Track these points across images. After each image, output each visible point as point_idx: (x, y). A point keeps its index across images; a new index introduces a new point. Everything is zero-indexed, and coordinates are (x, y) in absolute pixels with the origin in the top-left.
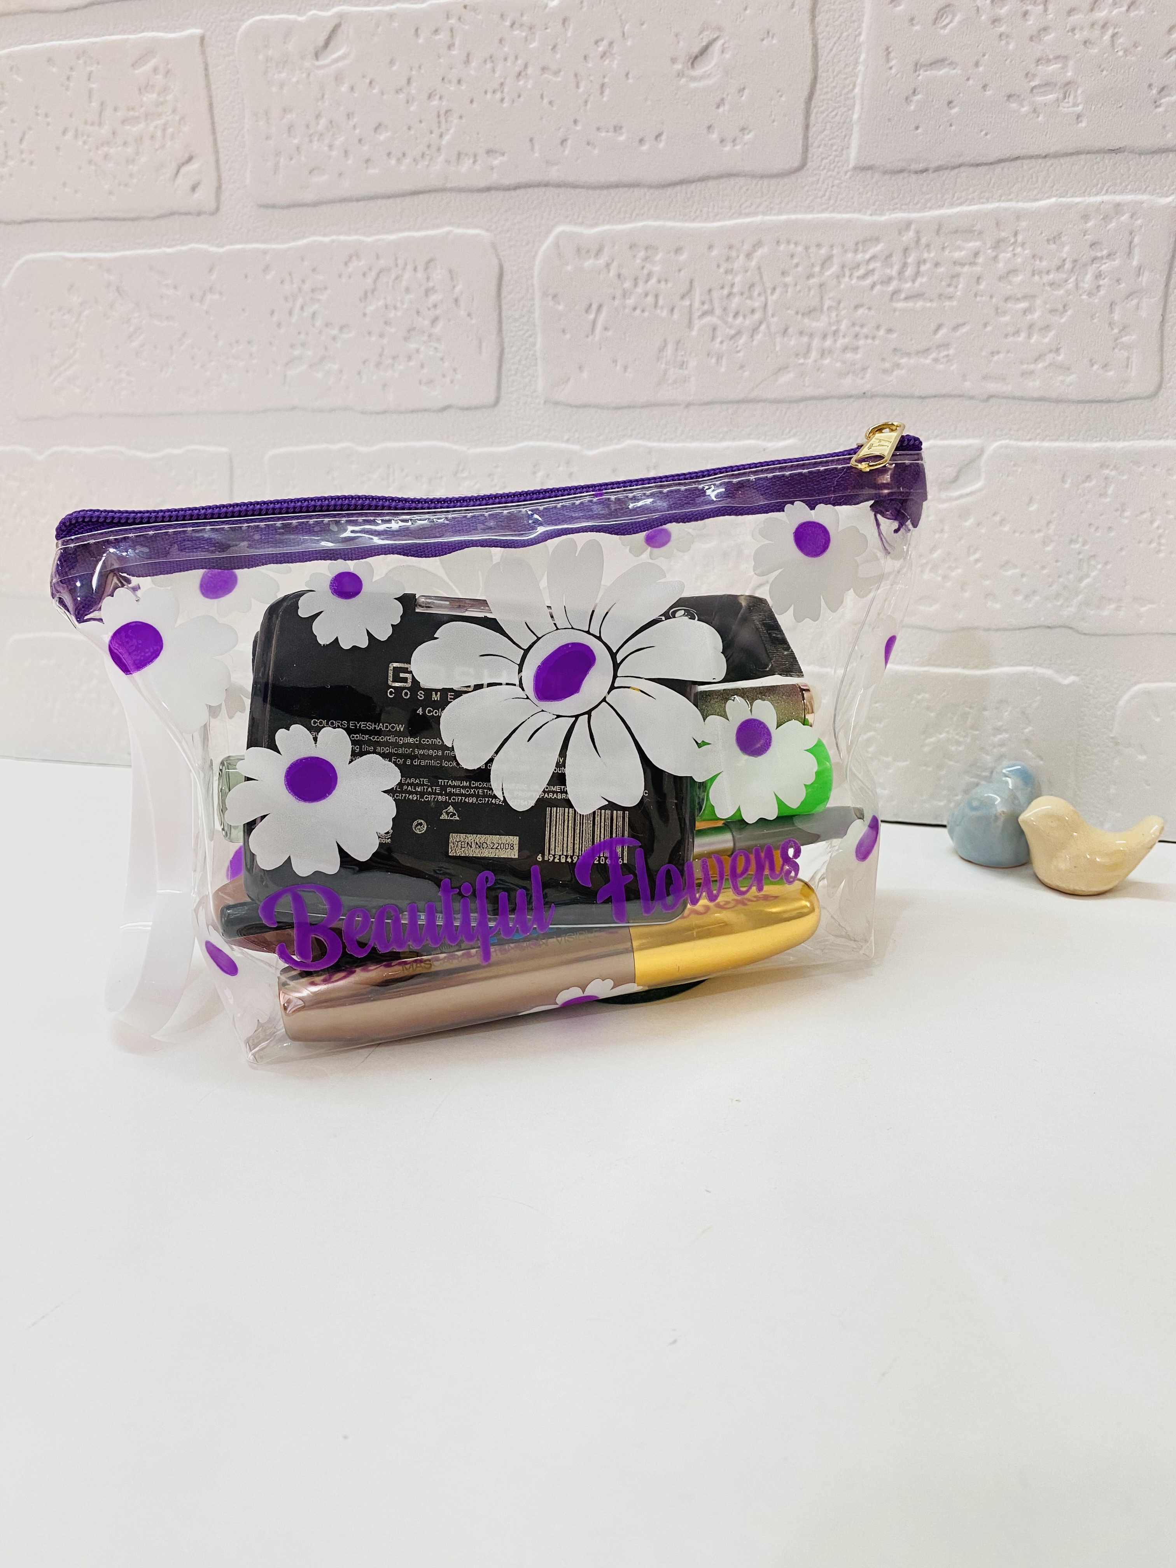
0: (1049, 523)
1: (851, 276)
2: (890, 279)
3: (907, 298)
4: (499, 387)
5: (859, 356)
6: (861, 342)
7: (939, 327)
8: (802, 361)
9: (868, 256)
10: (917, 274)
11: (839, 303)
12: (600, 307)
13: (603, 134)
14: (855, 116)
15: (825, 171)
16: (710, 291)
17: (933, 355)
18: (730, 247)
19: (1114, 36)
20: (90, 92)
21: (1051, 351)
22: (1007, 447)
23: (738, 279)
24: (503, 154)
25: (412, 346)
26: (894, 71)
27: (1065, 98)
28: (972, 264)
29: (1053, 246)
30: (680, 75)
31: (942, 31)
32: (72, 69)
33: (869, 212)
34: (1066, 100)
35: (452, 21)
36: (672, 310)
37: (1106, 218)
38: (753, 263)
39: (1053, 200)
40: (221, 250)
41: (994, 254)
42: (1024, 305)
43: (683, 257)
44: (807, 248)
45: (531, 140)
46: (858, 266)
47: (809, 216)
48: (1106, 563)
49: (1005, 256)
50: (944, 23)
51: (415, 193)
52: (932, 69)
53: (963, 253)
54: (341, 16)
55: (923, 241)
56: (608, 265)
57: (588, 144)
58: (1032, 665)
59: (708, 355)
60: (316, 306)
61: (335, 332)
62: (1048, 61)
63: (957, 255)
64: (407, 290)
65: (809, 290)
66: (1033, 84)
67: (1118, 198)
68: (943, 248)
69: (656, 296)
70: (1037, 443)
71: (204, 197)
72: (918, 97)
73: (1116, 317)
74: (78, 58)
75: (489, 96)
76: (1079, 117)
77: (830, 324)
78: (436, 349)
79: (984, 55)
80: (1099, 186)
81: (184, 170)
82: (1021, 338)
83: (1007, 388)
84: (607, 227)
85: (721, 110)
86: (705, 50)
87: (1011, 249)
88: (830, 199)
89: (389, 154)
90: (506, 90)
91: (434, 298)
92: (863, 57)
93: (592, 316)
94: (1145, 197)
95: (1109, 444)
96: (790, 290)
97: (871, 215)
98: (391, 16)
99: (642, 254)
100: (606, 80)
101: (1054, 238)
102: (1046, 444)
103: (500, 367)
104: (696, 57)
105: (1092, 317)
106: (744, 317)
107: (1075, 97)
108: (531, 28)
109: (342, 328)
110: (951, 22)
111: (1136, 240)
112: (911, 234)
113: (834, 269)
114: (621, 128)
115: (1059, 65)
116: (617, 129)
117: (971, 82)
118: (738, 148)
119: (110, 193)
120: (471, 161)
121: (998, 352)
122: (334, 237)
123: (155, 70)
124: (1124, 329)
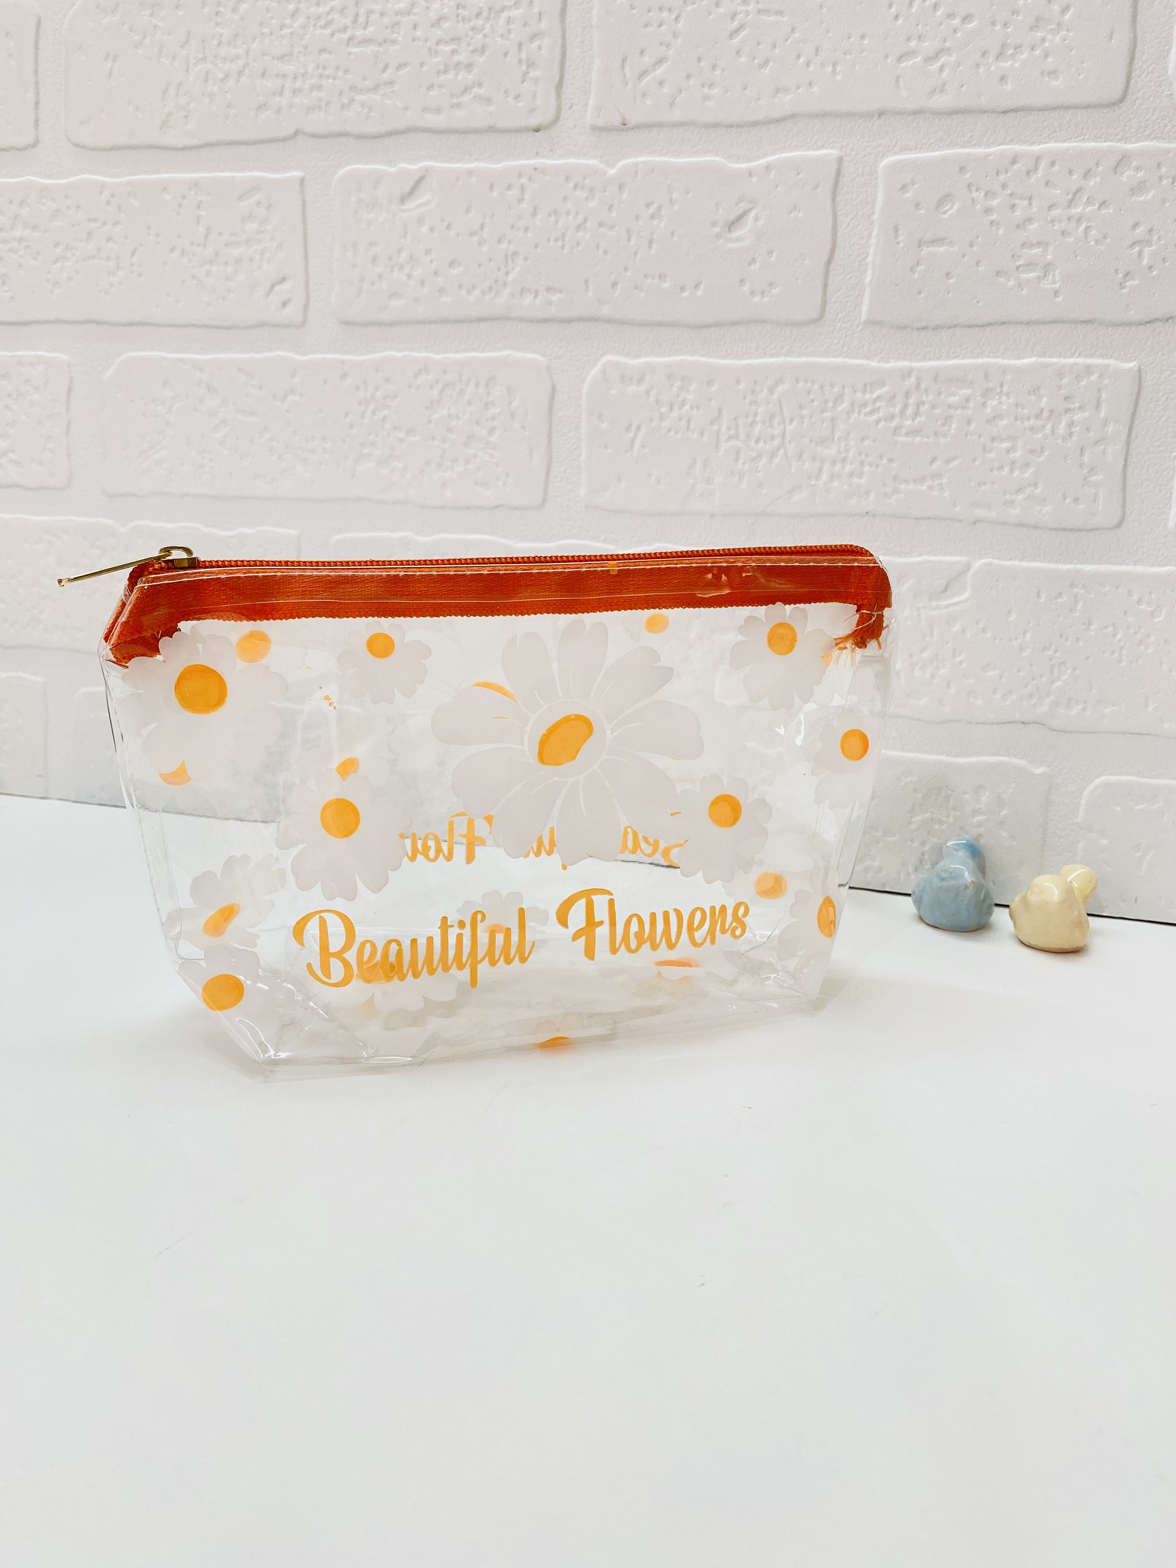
0: (1025, 632)
1: (859, 413)
2: (892, 417)
3: (907, 434)
4: (546, 491)
5: (864, 480)
6: (866, 469)
7: (934, 460)
8: (813, 482)
9: (874, 396)
10: (917, 414)
11: (848, 434)
12: (639, 428)
13: (649, 281)
14: (867, 280)
15: (840, 323)
16: (736, 419)
17: (929, 483)
18: (755, 383)
19: (1087, 229)
20: (199, 218)
21: (1030, 485)
22: (990, 564)
23: (761, 410)
24: (561, 292)
25: (471, 451)
26: (901, 245)
27: (1045, 276)
28: (964, 408)
29: (1033, 397)
30: (718, 236)
31: (943, 216)
32: (184, 197)
33: (877, 359)
34: (1046, 279)
35: (523, 180)
36: (702, 434)
37: (1078, 377)
38: (775, 397)
39: (1034, 359)
40: (304, 358)
41: (983, 400)
42: (1006, 445)
43: (714, 388)
44: (822, 387)
45: (586, 282)
46: (865, 405)
47: (825, 360)
48: (1074, 669)
49: (992, 403)
50: (944, 210)
51: (481, 320)
52: (933, 246)
53: (956, 399)
54: (427, 170)
55: (923, 386)
56: (648, 392)
57: (636, 288)
58: (1008, 756)
59: (732, 474)
60: (386, 412)
61: (401, 435)
62: (1032, 246)
63: (952, 399)
64: (469, 403)
65: (823, 422)
66: (1018, 263)
67: (1089, 361)
68: (940, 393)
69: (689, 421)
70: (1017, 563)
71: (292, 312)
72: (921, 268)
73: (1086, 459)
74: (190, 189)
75: (552, 243)
76: (1056, 293)
77: (839, 452)
78: (492, 456)
79: (977, 237)
80: (1073, 350)
81: (277, 288)
82: (1005, 472)
83: (993, 514)
84: (649, 359)
85: (752, 267)
86: (741, 217)
87: (997, 397)
88: (843, 346)
89: (460, 286)
90: (567, 239)
91: (493, 411)
92: (875, 232)
93: (631, 435)
94: (1111, 362)
95: (1079, 567)
96: (806, 421)
97: (879, 362)
98: (470, 173)
99: (678, 384)
100: (654, 237)
101: (1034, 390)
102: (1025, 564)
103: (548, 474)
104: (733, 223)
105: (1065, 458)
106: (765, 442)
107: (1054, 276)
108: (592, 190)
109: (409, 432)
110: (951, 208)
111: (1104, 396)
112: (913, 379)
113: (845, 405)
114: (665, 276)
115: (1040, 250)
116: (662, 277)
117: (966, 258)
118: (766, 299)
119: (209, 304)
120: (532, 296)
121: (984, 484)
122: (407, 353)
123: (258, 204)
124: (1092, 471)
